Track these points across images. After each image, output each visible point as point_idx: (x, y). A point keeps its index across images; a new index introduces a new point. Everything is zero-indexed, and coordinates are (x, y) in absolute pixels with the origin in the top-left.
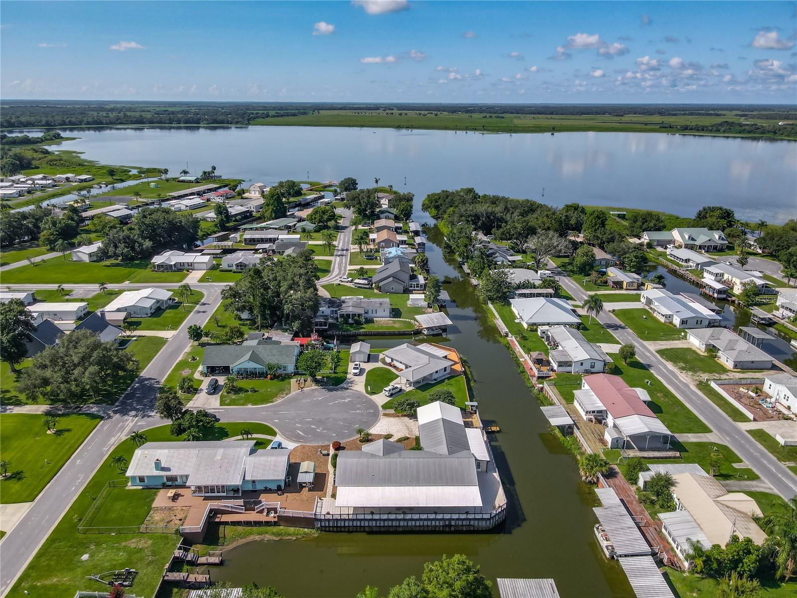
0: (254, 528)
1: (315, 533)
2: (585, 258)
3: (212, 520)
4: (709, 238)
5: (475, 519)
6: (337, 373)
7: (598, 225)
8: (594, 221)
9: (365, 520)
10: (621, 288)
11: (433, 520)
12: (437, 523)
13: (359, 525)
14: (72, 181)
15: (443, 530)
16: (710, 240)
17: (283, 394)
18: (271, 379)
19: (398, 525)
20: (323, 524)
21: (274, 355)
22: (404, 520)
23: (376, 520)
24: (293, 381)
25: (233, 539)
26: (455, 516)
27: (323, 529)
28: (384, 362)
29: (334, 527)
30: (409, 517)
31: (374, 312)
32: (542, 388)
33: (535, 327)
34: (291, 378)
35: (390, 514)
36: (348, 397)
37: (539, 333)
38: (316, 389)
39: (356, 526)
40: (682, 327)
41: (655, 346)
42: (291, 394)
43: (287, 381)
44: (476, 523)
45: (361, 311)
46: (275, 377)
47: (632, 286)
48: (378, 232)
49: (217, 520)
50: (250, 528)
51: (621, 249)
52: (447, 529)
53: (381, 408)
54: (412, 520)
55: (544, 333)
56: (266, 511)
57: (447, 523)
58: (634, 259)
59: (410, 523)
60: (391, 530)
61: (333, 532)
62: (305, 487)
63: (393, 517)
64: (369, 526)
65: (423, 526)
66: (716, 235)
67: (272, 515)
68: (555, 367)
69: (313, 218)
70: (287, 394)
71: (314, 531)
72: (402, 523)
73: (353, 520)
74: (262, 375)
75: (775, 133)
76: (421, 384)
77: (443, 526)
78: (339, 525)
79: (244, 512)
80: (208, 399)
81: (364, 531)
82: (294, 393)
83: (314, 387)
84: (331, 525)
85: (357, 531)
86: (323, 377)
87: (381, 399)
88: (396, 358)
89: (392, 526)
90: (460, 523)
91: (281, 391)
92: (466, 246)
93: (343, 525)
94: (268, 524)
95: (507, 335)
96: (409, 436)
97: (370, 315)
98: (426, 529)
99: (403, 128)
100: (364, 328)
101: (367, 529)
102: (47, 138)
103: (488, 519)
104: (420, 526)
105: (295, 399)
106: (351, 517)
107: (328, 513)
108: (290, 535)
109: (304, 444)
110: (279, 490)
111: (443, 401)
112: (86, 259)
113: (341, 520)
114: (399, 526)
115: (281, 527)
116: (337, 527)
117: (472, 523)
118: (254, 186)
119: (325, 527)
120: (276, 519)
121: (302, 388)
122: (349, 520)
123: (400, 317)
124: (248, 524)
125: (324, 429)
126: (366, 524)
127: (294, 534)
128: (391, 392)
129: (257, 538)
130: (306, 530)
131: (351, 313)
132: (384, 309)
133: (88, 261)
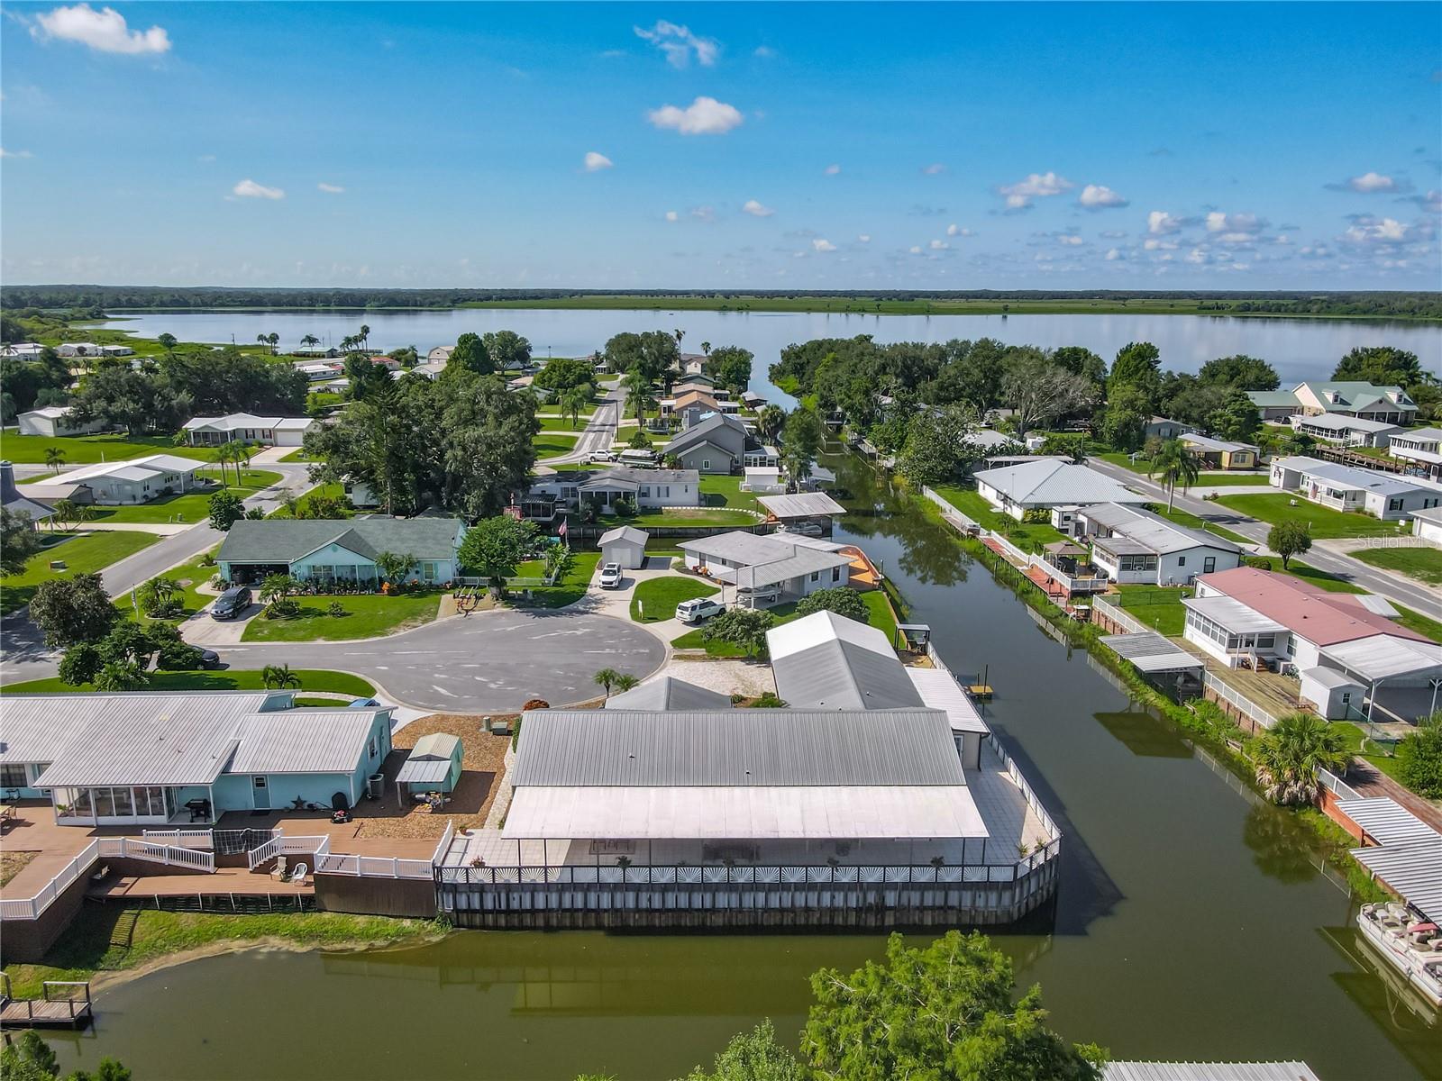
0: (236, 920)
1: (433, 933)
2: (1129, 412)
3: (99, 892)
4: (1379, 398)
5: (963, 886)
6: (562, 586)
7: (1142, 371)
8: (1132, 363)
9: (600, 886)
10: (1219, 467)
11: (824, 887)
12: (839, 901)
13: (579, 904)
14: (90, 355)
15: (857, 926)
16: (1381, 402)
17: (415, 620)
18: (392, 593)
19: (708, 905)
20: (463, 904)
21: (403, 541)
22: (730, 887)
23: (638, 888)
24: (447, 598)
25: (156, 950)
26: (899, 875)
27: (463, 919)
28: (681, 568)
29: (500, 912)
30: (744, 875)
31: (663, 492)
32: (1088, 613)
33: (1042, 514)
34: (443, 593)
35: (683, 865)
36: (584, 626)
37: (1055, 523)
38: (503, 614)
39: (573, 911)
40: (1388, 518)
41: (1342, 546)
42: (435, 622)
43: (433, 597)
44: (967, 897)
45: (633, 487)
46: (399, 590)
47: (1243, 461)
48: (677, 398)
49: (116, 891)
50: (221, 918)
51: (1203, 401)
52: (872, 921)
53: (668, 646)
54: (755, 886)
55: (1067, 518)
56: (282, 865)
57: (871, 898)
58: (1234, 419)
59: (748, 900)
60: (686, 921)
61: (496, 927)
62: (423, 802)
63: (691, 876)
64: (614, 911)
65: (793, 909)
66: (1392, 395)
67: (301, 876)
68: (1113, 572)
69: (546, 378)
70: (425, 621)
71: (433, 926)
72: (722, 900)
73: (561, 888)
74: (372, 585)
75: (1413, 311)
76: (776, 603)
77: (858, 910)
78: (515, 905)
79: (211, 868)
80: (213, 629)
81: (599, 927)
82: (445, 620)
83: (500, 609)
84: (489, 905)
85: (574, 927)
86: (525, 591)
87: (669, 630)
88: (713, 553)
89: (690, 910)
90: (915, 899)
91: (414, 615)
92: (867, 393)
93: (527, 905)
94: (283, 903)
95: (974, 532)
96: (745, 695)
97: (653, 500)
98: (801, 921)
99: (731, 310)
100: (641, 522)
101: (607, 920)
102: (77, 315)
103: (1007, 886)
104: (782, 910)
105: (444, 629)
106: (554, 877)
107: (479, 864)
108: (350, 937)
109: (446, 713)
110: (340, 808)
111: (838, 612)
112: (48, 430)
113: (521, 887)
114: (714, 910)
115: (326, 916)
116: (509, 912)
117: (954, 899)
118: (437, 351)
119: (470, 911)
120: (311, 890)
121: (467, 611)
122: (548, 887)
123: (723, 506)
124: (217, 904)
125: (509, 684)
126: (605, 902)
127: (364, 935)
128: (698, 612)
129: (237, 946)
130: (407, 923)
131: (608, 490)
132: (686, 486)
133: (53, 435)
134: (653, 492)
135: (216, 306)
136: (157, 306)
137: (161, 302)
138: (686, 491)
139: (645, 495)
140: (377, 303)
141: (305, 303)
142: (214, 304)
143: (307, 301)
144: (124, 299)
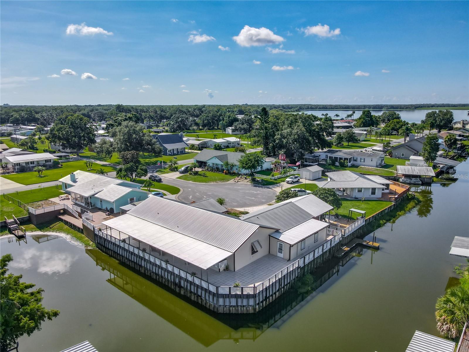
0: (72, 230)
5: (201, 288)
9: (120, 247)
11: (165, 270)
12: (169, 277)
13: (116, 251)
17: (221, 181)
18: (226, 174)
22: (144, 259)
26: (183, 274)
30: (147, 257)
31: (362, 160)
35: (135, 247)
38: (246, 184)
42: (225, 183)
44: (203, 294)
45: (349, 157)
46: (229, 173)
49: (60, 216)
50: (70, 229)
52: (177, 290)
54: (150, 262)
57: (177, 281)
59: (148, 266)
70: (223, 182)
71: (94, 245)
72: (143, 263)
82: (229, 183)
83: (248, 183)
86: (261, 180)
90: (188, 287)
94: (79, 230)
97: (358, 163)
98: (160, 280)
103: (215, 295)
106: (112, 239)
107: (100, 230)
113: (107, 240)
115: (83, 235)
117: (199, 292)
120: (82, 227)
121: (238, 182)
122: (111, 242)
131: (338, 157)
132: (372, 159)
133: (231, 134)
134: (359, 160)
135: (335, 109)
136: (319, 109)
137: (320, 108)
138: (372, 161)
139: (355, 160)
140: (386, 108)
141: (362, 108)
142: (335, 108)
143: (363, 107)
144: (310, 107)
